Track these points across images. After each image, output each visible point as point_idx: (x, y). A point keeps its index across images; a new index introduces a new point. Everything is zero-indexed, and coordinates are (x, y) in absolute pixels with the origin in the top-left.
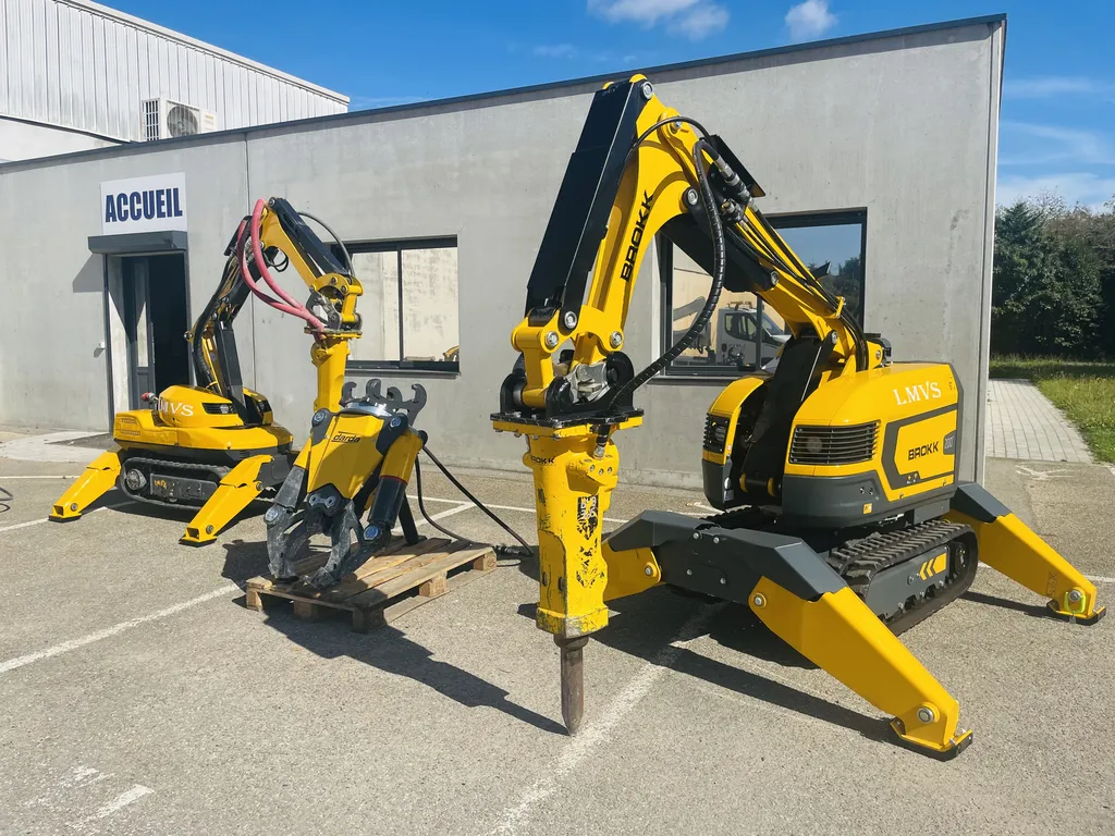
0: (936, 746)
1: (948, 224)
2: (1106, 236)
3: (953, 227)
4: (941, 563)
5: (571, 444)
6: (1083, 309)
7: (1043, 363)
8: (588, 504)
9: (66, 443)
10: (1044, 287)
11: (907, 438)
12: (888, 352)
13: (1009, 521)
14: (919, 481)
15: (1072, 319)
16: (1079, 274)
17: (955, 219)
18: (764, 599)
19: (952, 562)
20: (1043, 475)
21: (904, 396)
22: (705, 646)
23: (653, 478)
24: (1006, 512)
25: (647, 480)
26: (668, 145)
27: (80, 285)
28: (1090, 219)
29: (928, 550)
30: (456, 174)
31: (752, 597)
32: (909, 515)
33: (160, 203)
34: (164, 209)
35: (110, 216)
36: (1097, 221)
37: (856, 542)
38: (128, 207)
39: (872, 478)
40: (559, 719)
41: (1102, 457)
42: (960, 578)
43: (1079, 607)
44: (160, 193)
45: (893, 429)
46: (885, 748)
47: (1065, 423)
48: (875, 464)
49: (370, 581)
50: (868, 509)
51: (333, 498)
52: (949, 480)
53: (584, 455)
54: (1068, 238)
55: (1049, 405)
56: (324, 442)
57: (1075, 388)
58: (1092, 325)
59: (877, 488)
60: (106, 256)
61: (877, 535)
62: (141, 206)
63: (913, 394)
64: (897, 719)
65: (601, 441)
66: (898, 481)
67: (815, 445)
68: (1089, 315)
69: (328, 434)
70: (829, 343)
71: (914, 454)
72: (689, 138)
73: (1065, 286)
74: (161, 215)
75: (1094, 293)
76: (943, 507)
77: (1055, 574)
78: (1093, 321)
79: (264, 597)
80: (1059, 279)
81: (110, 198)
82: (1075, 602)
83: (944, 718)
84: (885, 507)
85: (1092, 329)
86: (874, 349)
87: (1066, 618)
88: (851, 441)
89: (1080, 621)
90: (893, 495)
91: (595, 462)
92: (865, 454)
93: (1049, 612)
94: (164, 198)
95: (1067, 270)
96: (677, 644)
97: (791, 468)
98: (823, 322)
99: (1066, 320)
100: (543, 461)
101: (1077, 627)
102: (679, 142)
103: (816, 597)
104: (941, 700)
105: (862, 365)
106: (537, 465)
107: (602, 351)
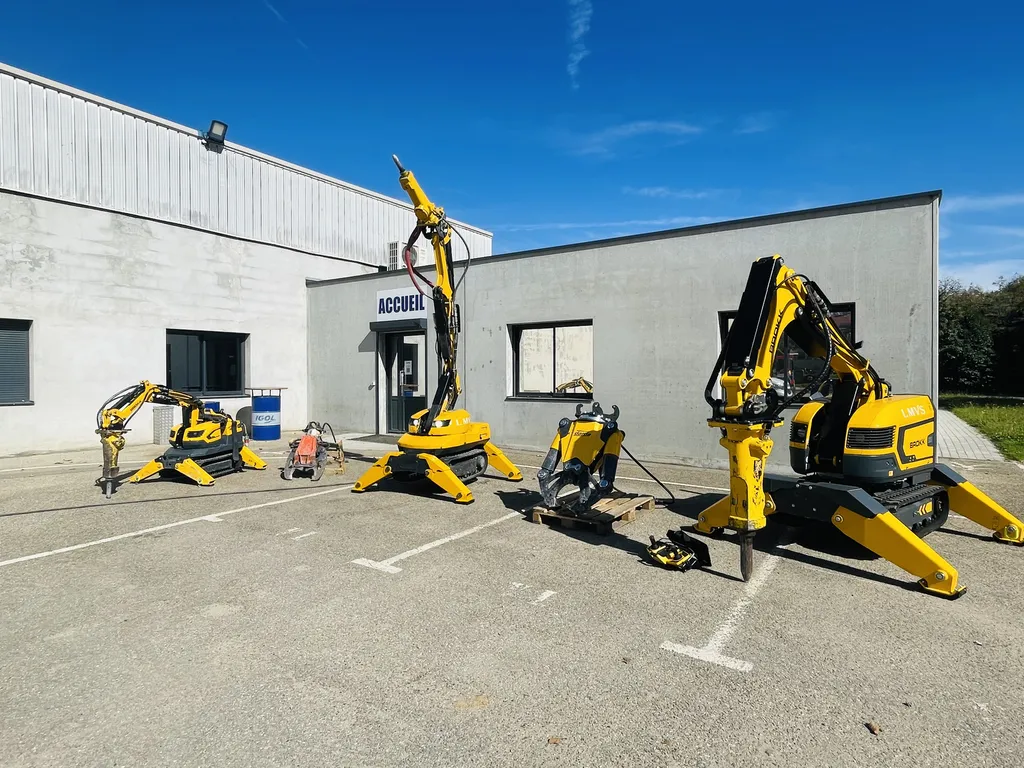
0: (948, 593)
1: (909, 312)
2: (996, 307)
3: (911, 314)
4: (929, 507)
5: (753, 434)
6: (981, 359)
7: (952, 396)
8: (758, 464)
9: (356, 439)
10: (950, 343)
11: (909, 436)
12: (890, 389)
13: (967, 486)
14: (916, 460)
15: (972, 365)
16: (975, 333)
17: (912, 310)
18: (841, 518)
19: (935, 507)
20: (970, 468)
21: (907, 413)
22: (795, 547)
23: (719, 464)
24: (964, 481)
25: (716, 465)
26: (789, 287)
27: (362, 348)
28: (982, 295)
29: (922, 499)
30: (592, 284)
31: (834, 517)
32: (910, 480)
33: (412, 303)
34: (414, 306)
35: (382, 310)
36: (988, 296)
37: (880, 494)
38: (392, 305)
39: (891, 457)
40: (740, 576)
41: (1010, 457)
42: (939, 517)
43: (1015, 536)
44: (412, 297)
45: (902, 430)
46: (917, 594)
47: (980, 436)
48: (893, 449)
49: (602, 510)
50: (891, 474)
51: (579, 465)
52: (931, 461)
53: (757, 439)
54: (964, 308)
55: (965, 424)
56: (568, 436)
57: (982, 413)
58: (988, 369)
59: (896, 464)
60: (378, 333)
61: (890, 490)
62: (400, 305)
63: (911, 412)
64: (923, 580)
65: (767, 432)
66: (906, 460)
67: (861, 438)
68: (986, 362)
69: (570, 431)
70: (861, 384)
71: (912, 445)
72: (799, 282)
73: (965, 342)
74: (412, 309)
75: (988, 346)
76: (927, 477)
77: (997, 517)
78: (988, 366)
79: (543, 516)
80: (960, 337)
81: (382, 300)
82: (1011, 532)
83: (951, 578)
84: (899, 474)
85: (988, 373)
86: (884, 387)
87: (1006, 543)
88: (882, 437)
89: (1015, 544)
90: (903, 467)
91: (764, 442)
92: (889, 444)
93: (996, 539)
94: (414, 300)
95: (966, 330)
96: (780, 547)
97: (847, 451)
98: (858, 373)
99: (967, 366)
100: (737, 442)
101: (1014, 547)
102: (795, 286)
103: (873, 516)
104: (947, 569)
105: (878, 396)
106: (732, 445)
107: (763, 389)
